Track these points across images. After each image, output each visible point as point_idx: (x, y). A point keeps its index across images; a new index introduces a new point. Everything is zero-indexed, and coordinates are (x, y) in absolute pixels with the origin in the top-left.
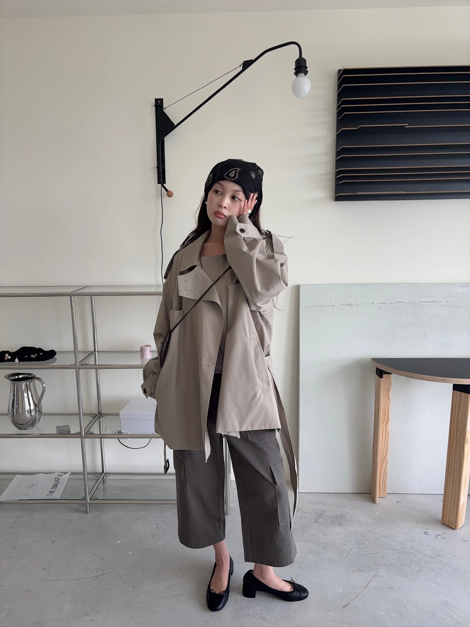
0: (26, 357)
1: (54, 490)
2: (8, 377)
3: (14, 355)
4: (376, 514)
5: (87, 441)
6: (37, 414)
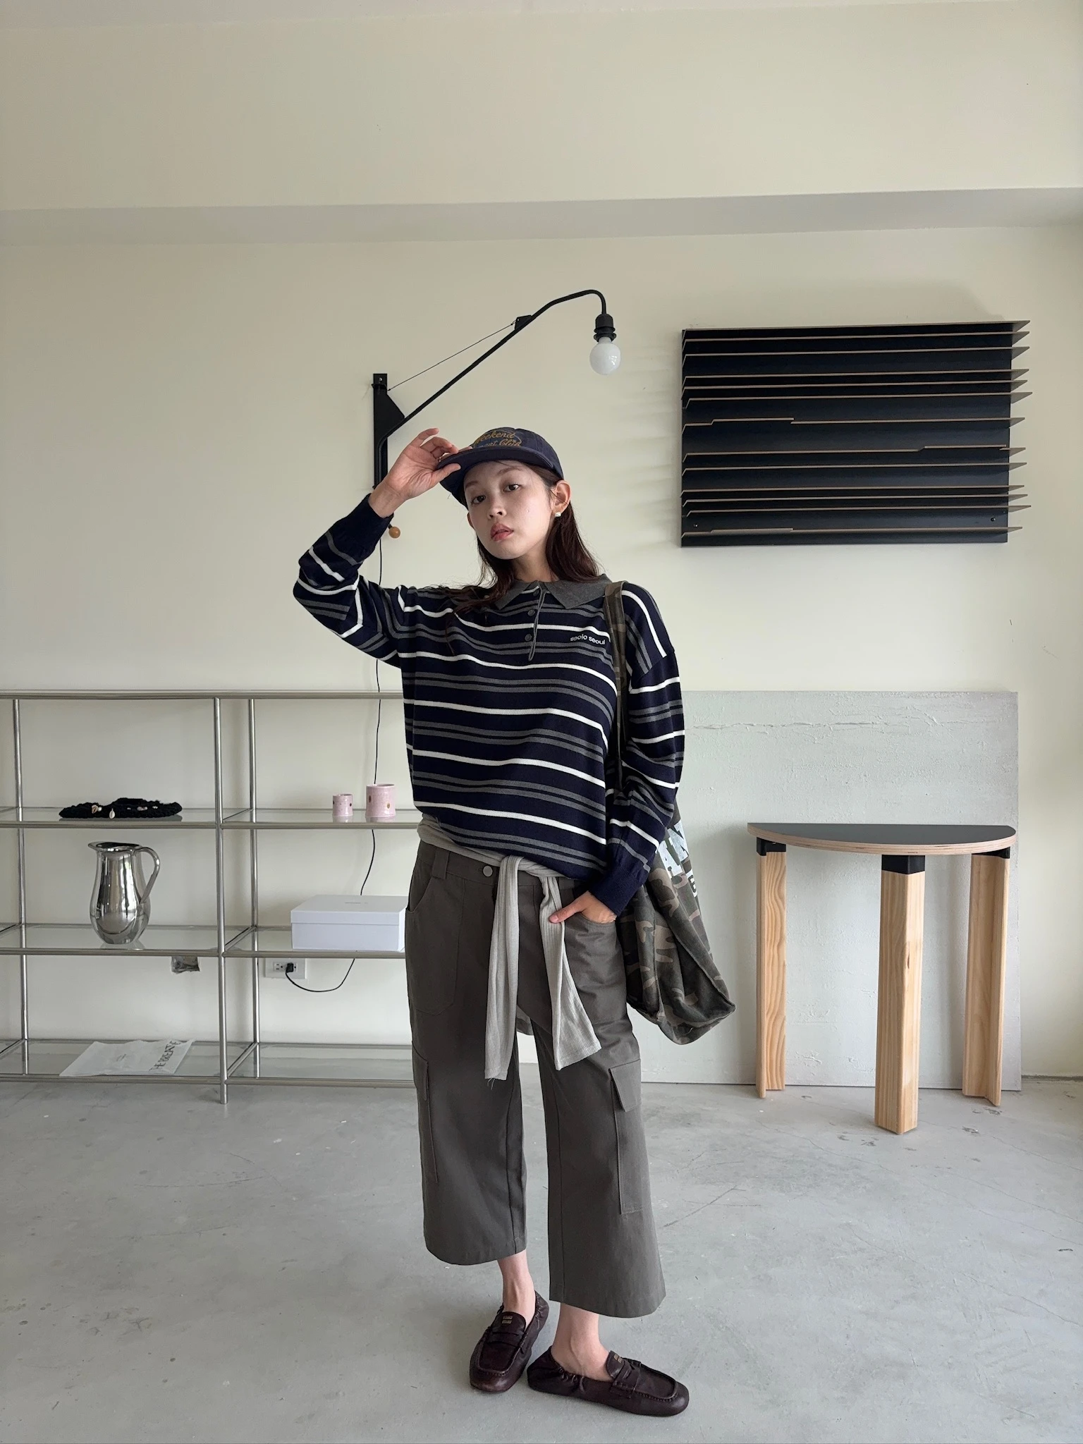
0: (128, 809)
1: (162, 1063)
3: (107, 809)
4: (759, 1112)
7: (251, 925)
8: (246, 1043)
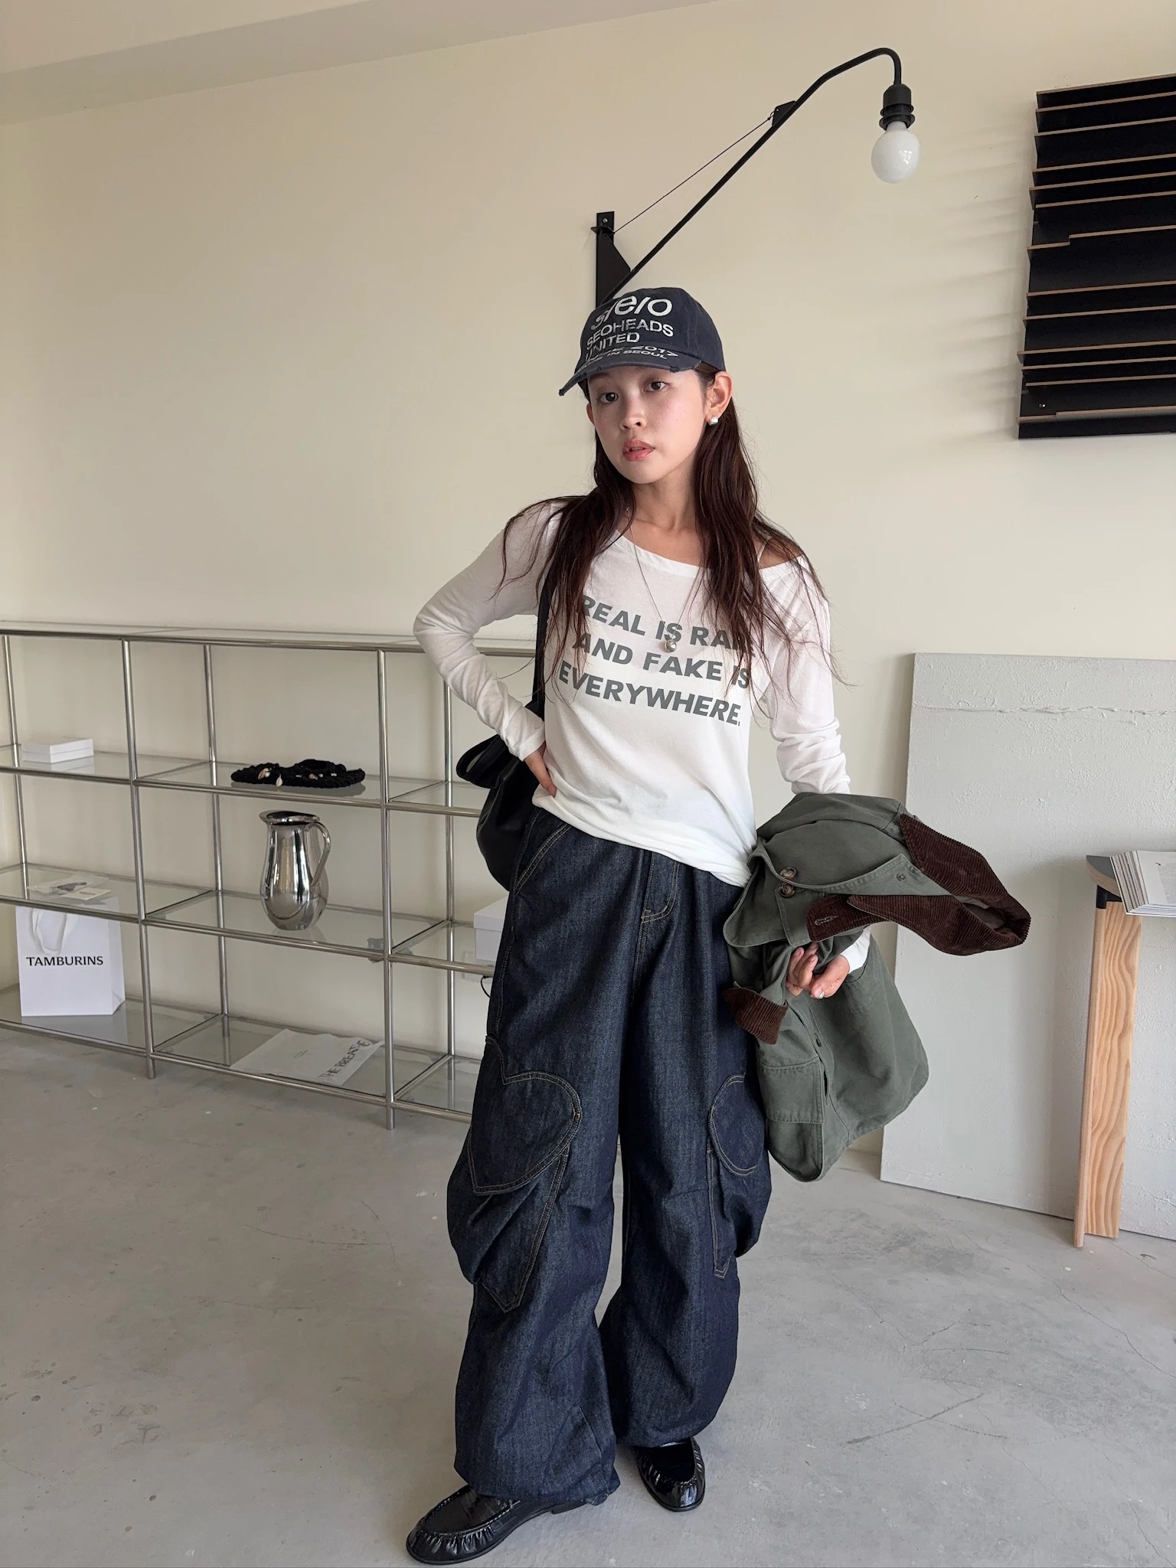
0: (297, 776)
1: (338, 1068)
2: (265, 816)
3: (276, 770)
4: (1064, 1268)
5: (397, 967)
6: (315, 901)
7: (445, 917)
8: (437, 1054)
